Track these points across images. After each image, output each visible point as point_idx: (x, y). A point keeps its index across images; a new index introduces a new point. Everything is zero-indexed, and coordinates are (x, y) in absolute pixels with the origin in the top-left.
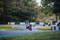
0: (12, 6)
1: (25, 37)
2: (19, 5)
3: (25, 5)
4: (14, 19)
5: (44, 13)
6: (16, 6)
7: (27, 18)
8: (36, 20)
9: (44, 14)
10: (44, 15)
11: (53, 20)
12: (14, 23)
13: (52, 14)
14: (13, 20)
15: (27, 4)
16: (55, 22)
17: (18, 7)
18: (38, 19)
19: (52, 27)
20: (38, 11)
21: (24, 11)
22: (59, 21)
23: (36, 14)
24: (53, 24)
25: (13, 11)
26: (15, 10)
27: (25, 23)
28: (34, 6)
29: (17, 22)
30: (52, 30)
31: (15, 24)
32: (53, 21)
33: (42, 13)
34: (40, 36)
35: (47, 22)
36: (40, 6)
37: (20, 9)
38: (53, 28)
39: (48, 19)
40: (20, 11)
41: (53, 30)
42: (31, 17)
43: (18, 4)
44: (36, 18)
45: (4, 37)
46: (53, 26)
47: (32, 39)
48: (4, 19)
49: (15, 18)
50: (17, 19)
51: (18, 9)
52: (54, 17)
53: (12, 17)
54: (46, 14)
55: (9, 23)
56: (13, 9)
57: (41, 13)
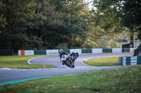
0: (26, 12)
1: (57, 83)
2: (42, 9)
3: (56, 10)
4: (32, 43)
5: (103, 25)
6: (36, 13)
7: (62, 39)
8: (83, 43)
9: (103, 28)
10: (103, 30)
11: (124, 41)
12: (31, 52)
13: (122, 27)
14: (29, 44)
15: (61, 7)
16: (128, 46)
17: (41, 15)
18: (89, 41)
19: (122, 58)
20: (89, 22)
21: (55, 22)
22: (137, 44)
23: (84, 28)
24: (123, 51)
25: (30, 24)
26: (33, 21)
27: (57, 51)
28: (77, 10)
29: (39, 49)
30: (121, 64)
31: (35, 54)
32: (124, 43)
33: (98, 27)
34: (94, 81)
35: (109, 47)
36: (93, 11)
37: (45, 18)
38: (124, 61)
39: (111, 40)
40: (46, 22)
41: (124, 64)
42: (70, 37)
43: (40, 7)
44: (84, 38)
45: (9, 85)
46: (125, 55)
47: (74, 87)
48: (10, 43)
49: (33, 39)
50: (39, 42)
51: (40, 19)
52: (125, 34)
53: (27, 38)
54: (107, 27)
55: (20, 51)
56: (28, 20)
57: (96, 26)
